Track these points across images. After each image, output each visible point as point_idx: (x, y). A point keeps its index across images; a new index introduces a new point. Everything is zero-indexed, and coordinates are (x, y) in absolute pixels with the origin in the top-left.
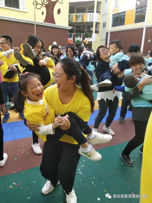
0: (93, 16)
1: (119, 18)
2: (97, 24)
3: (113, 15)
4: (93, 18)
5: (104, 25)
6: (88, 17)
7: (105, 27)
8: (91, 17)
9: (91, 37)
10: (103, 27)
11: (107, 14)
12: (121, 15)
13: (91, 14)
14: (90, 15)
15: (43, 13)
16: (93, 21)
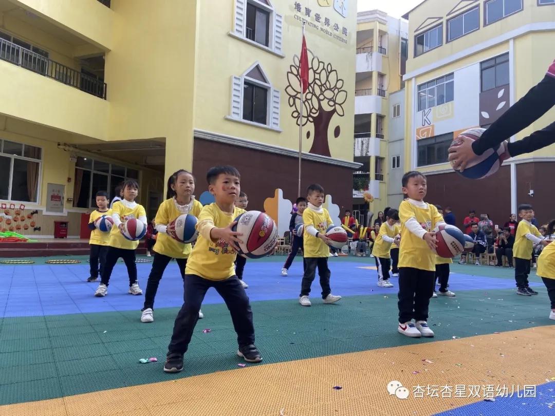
0: (368, 144)
1: (436, 147)
2: (379, 160)
3: (419, 141)
4: (368, 147)
5: (396, 162)
6: (356, 147)
7: (398, 166)
8: (364, 146)
9: (366, 187)
10: (394, 166)
11: (403, 139)
12: (439, 140)
13: (365, 140)
14: (362, 142)
15: (308, 135)
16: (369, 154)
